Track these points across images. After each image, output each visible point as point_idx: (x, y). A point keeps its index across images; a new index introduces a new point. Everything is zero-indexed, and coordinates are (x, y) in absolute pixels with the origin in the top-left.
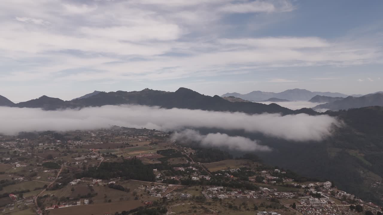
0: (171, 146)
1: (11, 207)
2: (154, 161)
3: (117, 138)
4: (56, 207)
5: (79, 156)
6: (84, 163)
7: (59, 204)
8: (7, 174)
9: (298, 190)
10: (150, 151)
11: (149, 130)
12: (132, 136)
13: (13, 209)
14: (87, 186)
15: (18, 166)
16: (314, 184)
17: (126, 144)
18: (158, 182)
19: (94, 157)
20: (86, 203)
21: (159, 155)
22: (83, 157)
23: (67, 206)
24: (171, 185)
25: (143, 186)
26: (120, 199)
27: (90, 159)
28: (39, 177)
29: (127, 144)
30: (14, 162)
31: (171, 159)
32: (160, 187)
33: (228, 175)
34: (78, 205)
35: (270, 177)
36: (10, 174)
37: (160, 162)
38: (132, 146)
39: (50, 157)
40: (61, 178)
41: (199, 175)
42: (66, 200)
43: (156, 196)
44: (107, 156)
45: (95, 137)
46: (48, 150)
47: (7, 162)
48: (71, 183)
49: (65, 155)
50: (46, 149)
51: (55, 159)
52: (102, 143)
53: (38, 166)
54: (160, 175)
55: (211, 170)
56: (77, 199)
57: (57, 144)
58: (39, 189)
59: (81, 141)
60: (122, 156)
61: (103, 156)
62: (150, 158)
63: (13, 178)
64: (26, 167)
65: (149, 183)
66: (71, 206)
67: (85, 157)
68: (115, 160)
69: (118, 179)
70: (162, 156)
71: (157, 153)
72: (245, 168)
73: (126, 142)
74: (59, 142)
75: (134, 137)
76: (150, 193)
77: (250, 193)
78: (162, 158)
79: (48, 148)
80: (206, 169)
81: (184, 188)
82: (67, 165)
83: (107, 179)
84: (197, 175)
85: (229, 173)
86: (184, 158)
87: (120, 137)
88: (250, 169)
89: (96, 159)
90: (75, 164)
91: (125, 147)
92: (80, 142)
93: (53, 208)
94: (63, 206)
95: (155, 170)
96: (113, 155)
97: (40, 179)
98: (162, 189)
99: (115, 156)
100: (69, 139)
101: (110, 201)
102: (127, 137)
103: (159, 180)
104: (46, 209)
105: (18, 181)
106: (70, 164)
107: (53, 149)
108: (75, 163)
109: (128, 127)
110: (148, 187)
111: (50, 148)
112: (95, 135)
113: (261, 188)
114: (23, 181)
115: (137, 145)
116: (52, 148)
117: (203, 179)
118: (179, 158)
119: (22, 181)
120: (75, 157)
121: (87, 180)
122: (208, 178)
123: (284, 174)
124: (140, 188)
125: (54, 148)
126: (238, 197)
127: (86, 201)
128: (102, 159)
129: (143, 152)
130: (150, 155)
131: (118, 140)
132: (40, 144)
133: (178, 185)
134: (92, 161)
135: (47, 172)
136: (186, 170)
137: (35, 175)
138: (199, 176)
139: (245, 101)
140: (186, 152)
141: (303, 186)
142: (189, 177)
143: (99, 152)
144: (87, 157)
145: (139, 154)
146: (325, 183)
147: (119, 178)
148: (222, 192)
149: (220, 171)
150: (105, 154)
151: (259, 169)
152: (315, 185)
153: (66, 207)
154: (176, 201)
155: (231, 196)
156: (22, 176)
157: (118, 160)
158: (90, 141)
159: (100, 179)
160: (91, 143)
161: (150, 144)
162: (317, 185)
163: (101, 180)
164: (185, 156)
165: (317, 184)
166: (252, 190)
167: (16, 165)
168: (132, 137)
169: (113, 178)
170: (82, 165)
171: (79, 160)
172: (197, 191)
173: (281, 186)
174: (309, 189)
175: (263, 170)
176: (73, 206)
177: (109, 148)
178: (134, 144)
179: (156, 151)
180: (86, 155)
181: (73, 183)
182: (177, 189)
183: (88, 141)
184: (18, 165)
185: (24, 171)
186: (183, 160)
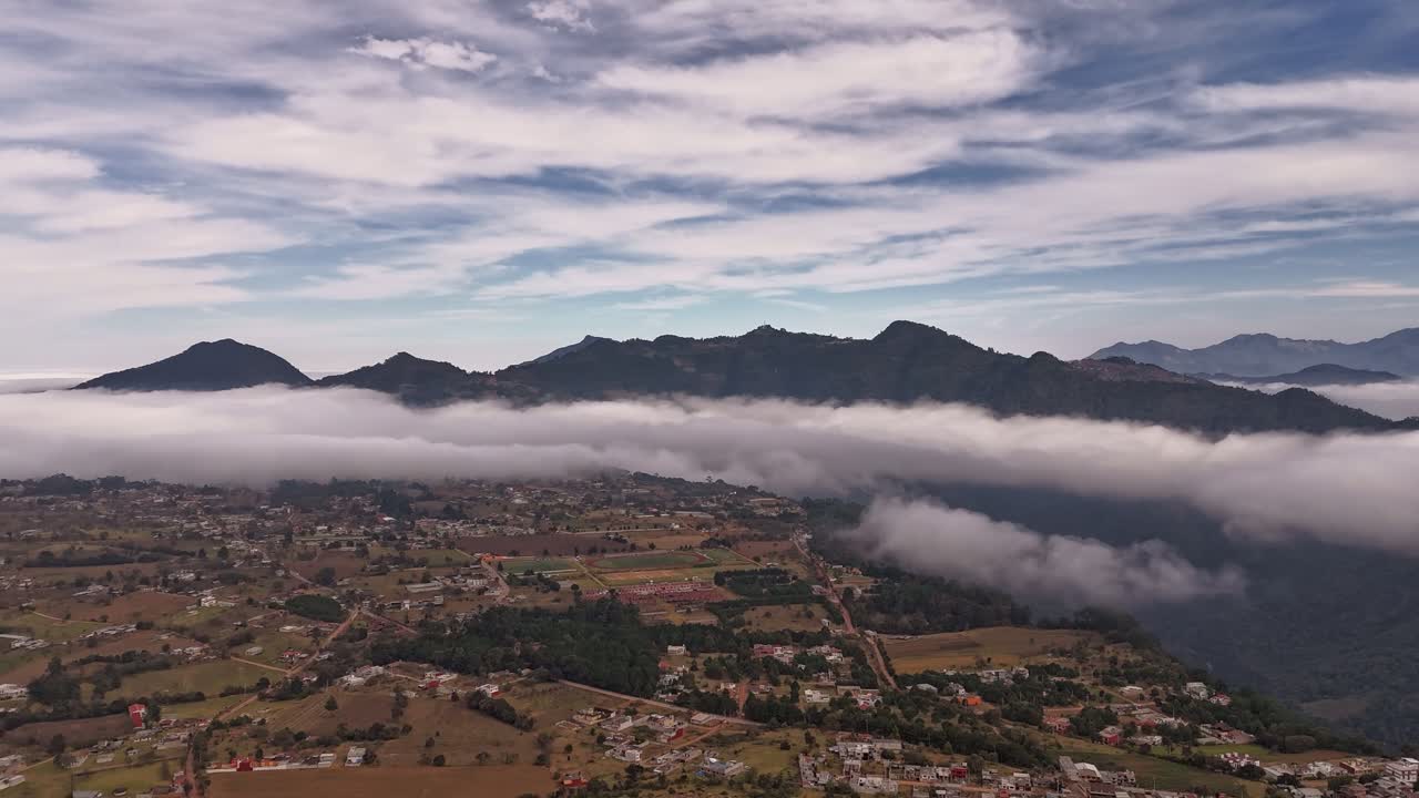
0: (782, 557)
1: (106, 750)
2: (689, 611)
3: (598, 514)
4: (245, 767)
5: (426, 580)
6: (431, 606)
7: (259, 756)
8: (159, 629)
9: (1243, 787)
10: (690, 571)
11: (734, 488)
12: (655, 510)
13: (109, 758)
14: (393, 695)
15: (207, 604)
16: (1342, 765)
17: (616, 539)
18: (662, 700)
19: (476, 583)
20: (354, 760)
21: (721, 589)
22: (435, 585)
23: (283, 766)
24: (701, 717)
25: (591, 712)
26: (479, 757)
27: (459, 592)
28: (255, 650)
29: (619, 540)
30: (201, 590)
31: (761, 610)
32: (656, 719)
33: (962, 691)
34: (322, 764)
35: (1145, 715)
36: (168, 629)
37: (708, 619)
38: (633, 548)
39: (326, 578)
40: (329, 659)
41: (839, 684)
42: (291, 742)
43: (623, 759)
44: (524, 583)
45: (520, 511)
46: (335, 550)
47: (179, 587)
48: (345, 678)
49: (382, 572)
50: (332, 546)
51: (339, 583)
52: (532, 531)
53: (273, 606)
54: (684, 671)
55: (904, 666)
56: (326, 744)
57: (378, 529)
58: (239, 691)
59: (461, 521)
60: (575, 587)
61: (511, 581)
62: (680, 602)
63: (166, 648)
64: (232, 607)
65: (627, 700)
66: (296, 765)
67: (445, 584)
68: (545, 601)
69: (520, 675)
70: (731, 597)
71: (716, 583)
72: (1053, 669)
73: (617, 534)
74: (386, 523)
75: (657, 514)
76: (606, 743)
77: (1004, 781)
78: (726, 604)
79: (337, 545)
80: (887, 660)
81: (745, 732)
82: (371, 611)
83: (477, 673)
84: (832, 683)
85: (971, 684)
86: (816, 609)
87: (608, 512)
88: (1073, 674)
89: (481, 591)
90: (400, 608)
91: (604, 551)
92: (457, 524)
93: (234, 770)
94: (271, 763)
95: (677, 648)
96: (547, 582)
97: (258, 657)
98: (660, 729)
99: (552, 586)
100: (425, 514)
101: (439, 761)
102: (632, 512)
103: (667, 693)
104: (209, 771)
105: (183, 660)
106: (382, 606)
107: (354, 549)
108: (398, 606)
109: (660, 475)
110: (613, 715)
111: (344, 544)
112: (526, 502)
113: (1065, 761)
114: (198, 660)
115: (652, 547)
116: (350, 544)
117: (845, 702)
118: (793, 606)
119: (195, 660)
120: (411, 582)
121: (407, 670)
122: (865, 699)
123: (1218, 707)
124: (580, 718)
125: (357, 545)
126: (938, 792)
127: (355, 754)
128: (500, 594)
129: (666, 573)
130: (688, 588)
131: (595, 524)
132: (319, 528)
133: (730, 720)
134: (461, 600)
135: (291, 632)
136: (798, 659)
137: (248, 639)
138: (840, 687)
139: (1176, 379)
140: (835, 586)
141: (1275, 771)
142: (795, 686)
143: (500, 568)
144: (453, 584)
145: (643, 583)
146: (1391, 766)
147: (525, 672)
148: (887, 763)
149: (932, 672)
150: (520, 575)
151: (1115, 676)
152: (1339, 770)
153: (279, 768)
154: (675, 787)
155: (915, 783)
156: (203, 640)
157: (557, 600)
158: (494, 523)
159: (454, 670)
160: (495, 531)
161: (705, 545)
162: (1352, 771)
163: (455, 676)
164: (822, 600)
165: (1353, 765)
166: (1023, 765)
167: (200, 602)
168: (654, 513)
169: (502, 673)
170: (423, 612)
171: (420, 592)
172: (785, 752)
173: (1172, 759)
174: (1298, 786)
175: (1131, 682)
176: (305, 766)
177: (546, 553)
178: (643, 542)
179: (713, 576)
180: (449, 577)
181: (353, 679)
182: (719, 736)
183: (488, 522)
184: (208, 600)
185: (216, 623)
186: (810, 615)
